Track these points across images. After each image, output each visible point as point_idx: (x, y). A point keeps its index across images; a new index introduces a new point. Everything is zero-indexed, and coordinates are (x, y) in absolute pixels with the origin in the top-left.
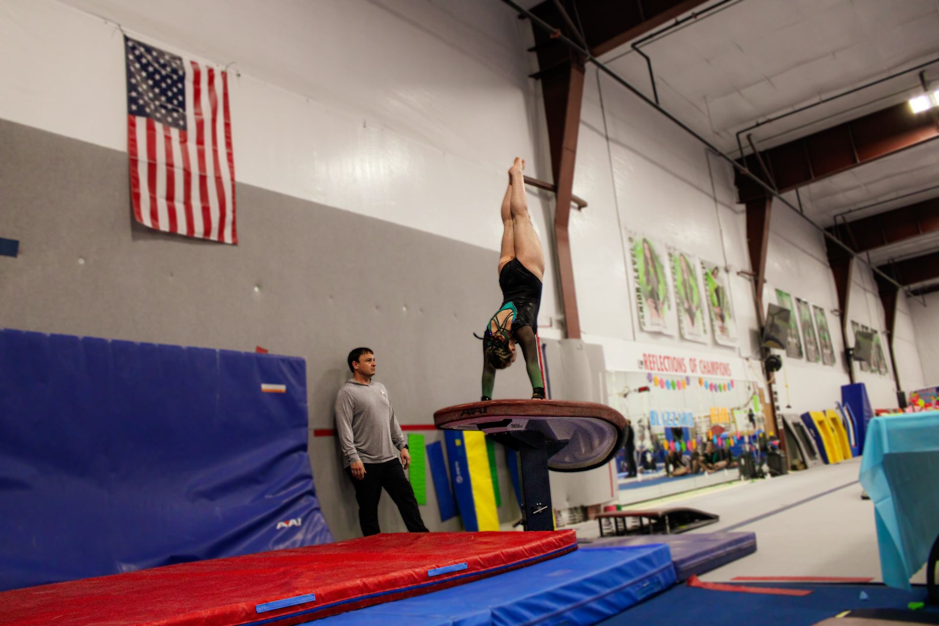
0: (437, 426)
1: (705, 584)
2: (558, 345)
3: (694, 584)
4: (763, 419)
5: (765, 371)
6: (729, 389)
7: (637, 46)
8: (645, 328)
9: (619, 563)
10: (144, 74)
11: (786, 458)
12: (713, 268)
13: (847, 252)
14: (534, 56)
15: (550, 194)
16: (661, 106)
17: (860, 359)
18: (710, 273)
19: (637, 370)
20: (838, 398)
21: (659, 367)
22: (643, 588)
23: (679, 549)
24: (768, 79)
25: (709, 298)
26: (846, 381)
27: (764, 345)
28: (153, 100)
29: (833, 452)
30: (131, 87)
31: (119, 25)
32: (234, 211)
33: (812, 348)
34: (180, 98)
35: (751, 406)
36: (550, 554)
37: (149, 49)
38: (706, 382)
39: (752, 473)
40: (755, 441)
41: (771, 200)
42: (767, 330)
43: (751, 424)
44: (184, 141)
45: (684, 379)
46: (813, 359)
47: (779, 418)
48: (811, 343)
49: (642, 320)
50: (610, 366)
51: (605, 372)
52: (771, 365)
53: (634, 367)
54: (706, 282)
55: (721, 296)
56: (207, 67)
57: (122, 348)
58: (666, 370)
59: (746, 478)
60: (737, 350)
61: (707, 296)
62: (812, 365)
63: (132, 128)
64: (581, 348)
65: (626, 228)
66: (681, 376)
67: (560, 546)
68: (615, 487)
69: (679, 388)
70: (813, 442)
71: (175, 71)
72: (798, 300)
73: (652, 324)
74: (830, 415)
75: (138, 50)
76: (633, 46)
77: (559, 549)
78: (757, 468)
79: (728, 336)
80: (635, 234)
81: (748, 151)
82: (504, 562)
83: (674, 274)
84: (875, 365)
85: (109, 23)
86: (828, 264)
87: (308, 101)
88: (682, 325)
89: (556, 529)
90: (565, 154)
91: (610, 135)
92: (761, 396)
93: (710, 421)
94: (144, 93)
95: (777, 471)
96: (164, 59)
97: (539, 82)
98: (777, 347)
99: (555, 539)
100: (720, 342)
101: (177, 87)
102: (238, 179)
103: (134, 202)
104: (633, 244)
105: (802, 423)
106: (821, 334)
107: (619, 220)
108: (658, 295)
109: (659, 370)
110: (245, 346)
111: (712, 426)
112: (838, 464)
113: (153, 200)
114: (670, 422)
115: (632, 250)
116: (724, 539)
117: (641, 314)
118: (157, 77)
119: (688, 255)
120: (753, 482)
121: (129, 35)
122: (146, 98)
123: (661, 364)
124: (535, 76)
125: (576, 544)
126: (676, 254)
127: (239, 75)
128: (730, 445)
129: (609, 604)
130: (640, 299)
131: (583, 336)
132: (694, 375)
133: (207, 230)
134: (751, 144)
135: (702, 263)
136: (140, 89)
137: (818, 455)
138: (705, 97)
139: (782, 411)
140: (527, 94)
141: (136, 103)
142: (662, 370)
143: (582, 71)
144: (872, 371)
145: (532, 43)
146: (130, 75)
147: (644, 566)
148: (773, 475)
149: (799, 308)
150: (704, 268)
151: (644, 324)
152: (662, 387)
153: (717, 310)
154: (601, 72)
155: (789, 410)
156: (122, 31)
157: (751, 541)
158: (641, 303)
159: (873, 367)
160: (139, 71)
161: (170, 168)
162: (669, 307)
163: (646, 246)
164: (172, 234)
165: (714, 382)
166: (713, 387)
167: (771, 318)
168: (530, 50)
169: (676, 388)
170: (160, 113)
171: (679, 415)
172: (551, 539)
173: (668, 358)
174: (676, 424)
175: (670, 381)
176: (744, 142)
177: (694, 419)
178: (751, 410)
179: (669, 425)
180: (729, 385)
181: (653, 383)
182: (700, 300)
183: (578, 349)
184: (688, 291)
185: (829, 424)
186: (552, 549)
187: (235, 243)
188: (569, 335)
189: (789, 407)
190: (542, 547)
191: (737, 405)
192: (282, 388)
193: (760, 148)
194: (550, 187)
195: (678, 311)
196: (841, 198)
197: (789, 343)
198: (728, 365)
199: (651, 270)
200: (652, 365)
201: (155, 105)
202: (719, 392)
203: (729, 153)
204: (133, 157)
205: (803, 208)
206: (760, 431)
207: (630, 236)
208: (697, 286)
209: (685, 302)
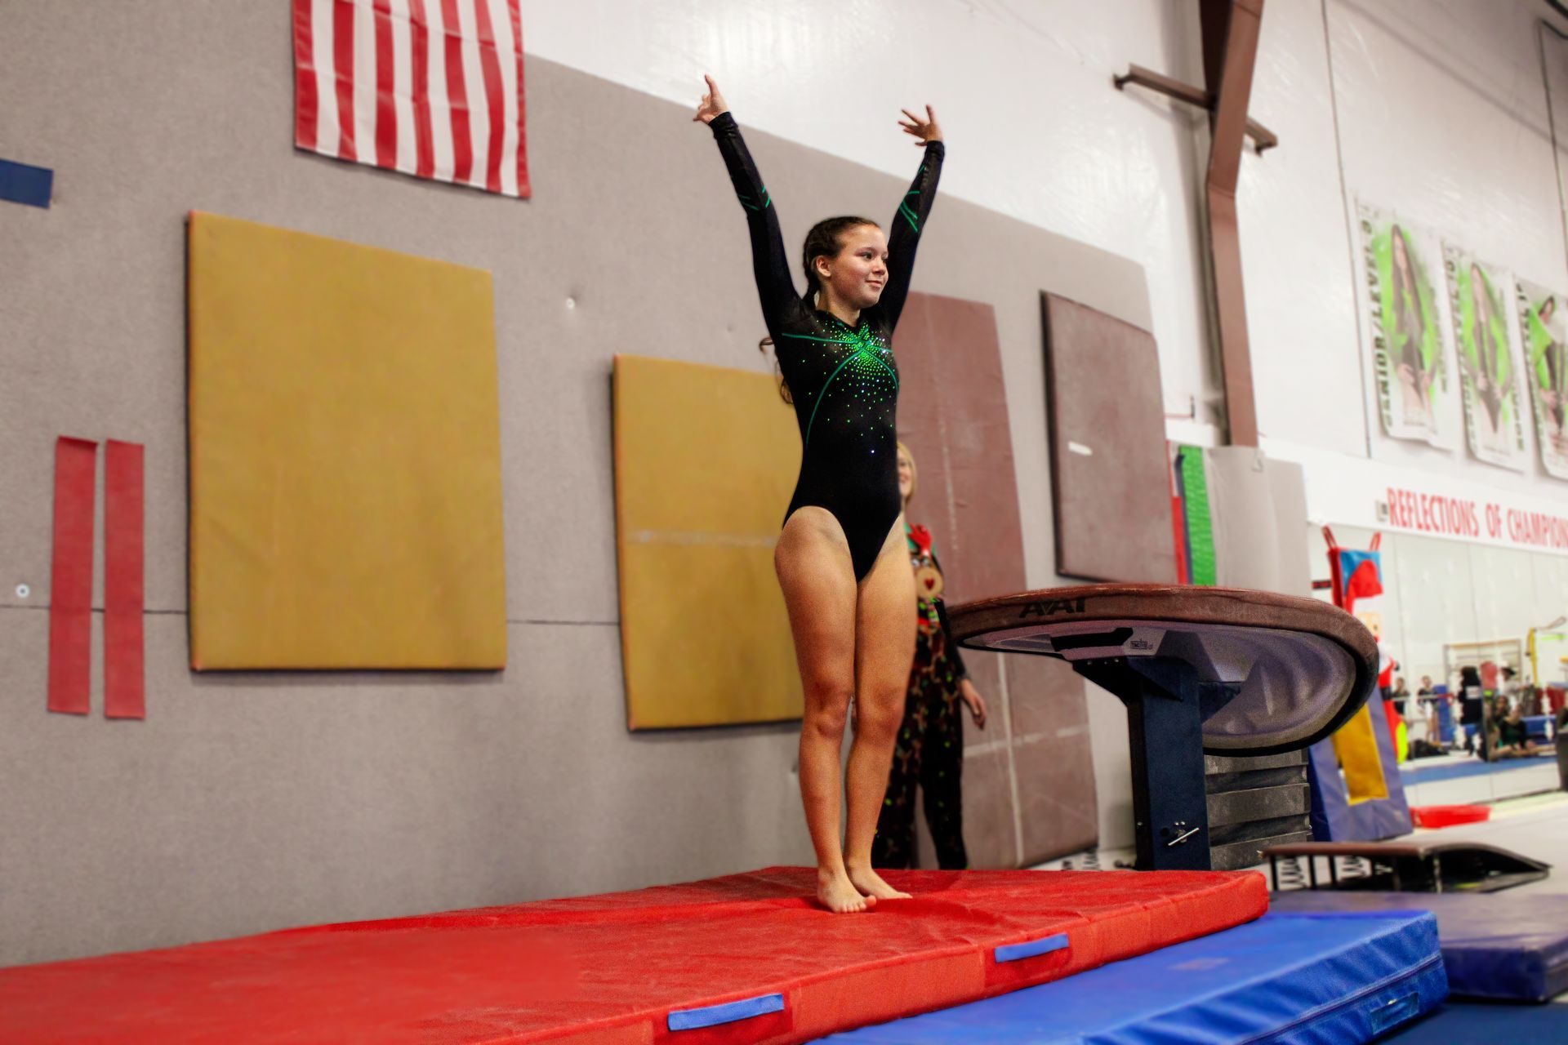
8: (1393, 431)
12: (1542, 299)
15: (1199, 112)
18: (1535, 312)
22: (1386, 1007)
25: (1531, 369)
32: (521, 122)
49: (1385, 412)
54: (1526, 331)
55: (1559, 365)
61: (1527, 364)
64: (1260, 469)
65: (1356, 200)
73: (1408, 422)
80: (1376, 214)
83: (1455, 309)
90: (1238, 21)
100: (1553, 470)
102: (530, 48)
104: (1373, 236)
107: (1342, 180)
108: (1421, 356)
115: (1367, 250)
117: (1384, 397)
119: (1491, 267)
130: (1383, 364)
131: (1263, 442)
133: (463, 166)
135: (1520, 288)
147: (1387, 957)
150: (1522, 298)
151: (1390, 420)
153: (1547, 397)
158: (1384, 373)
161: (384, 16)
162: (1444, 385)
163: (1398, 241)
164: (384, 169)
173: (1440, 500)
182: (1512, 369)
183: (1254, 469)
184: (1487, 349)
188: (1233, 438)
194: (1199, 96)
195: (1464, 394)
199: (1408, 298)
207: (1366, 219)
208: (1506, 339)
209: (1480, 374)
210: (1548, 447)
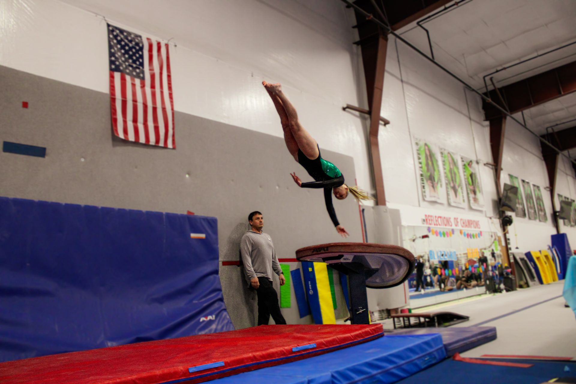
0: (298, 259)
1: (464, 358)
2: (372, 210)
3: (457, 358)
4: (501, 256)
5: (502, 226)
6: (479, 237)
7: (420, 23)
8: (426, 199)
9: (410, 345)
10: (119, 46)
11: (515, 280)
12: (469, 161)
13: (555, 151)
14: (356, 31)
15: (367, 116)
16: (436, 61)
17: (563, 218)
18: (467, 165)
19: (422, 225)
20: (549, 242)
21: (435, 223)
22: (425, 361)
23: (447, 337)
24: (503, 42)
25: (466, 180)
26: (554, 232)
27: (501, 209)
28: (124, 62)
29: (546, 277)
30: (111, 54)
31: (104, 17)
32: (173, 129)
33: (532, 211)
34: (141, 60)
35: (493, 247)
36: (367, 338)
37: (122, 31)
38: (464, 233)
39: (493, 289)
40: (496, 270)
41: (505, 118)
42: (503, 200)
43: (493, 259)
44: (143, 86)
45: (451, 230)
46: (533, 218)
47: (511, 255)
48: (531, 208)
49: (424, 194)
50: (404, 222)
51: (401, 226)
52: (506, 222)
53: (419, 223)
54: (465, 170)
55: (474, 178)
56: (157, 41)
57: (107, 212)
58: (440, 225)
59: (490, 292)
60: (484, 213)
61: (465, 179)
62: (532, 222)
63: (112, 79)
64: (386, 212)
65: (414, 137)
66: (449, 229)
67: (373, 334)
68: (408, 297)
69: (448, 236)
70: (533, 270)
71: (137, 44)
72: (523, 181)
73: (431, 196)
74: (544, 253)
75: (116, 32)
76: (418, 23)
77: (373, 335)
78: (497, 286)
79: (478, 204)
80: (420, 140)
81: (491, 88)
82: (338, 343)
83: (444, 165)
84: (573, 222)
85: (98, 16)
86: (542, 158)
87: (217, 61)
88: (449, 197)
89: (371, 323)
90: (376, 91)
91: (404, 79)
92: (500, 241)
93: (467, 256)
94: (119, 58)
95: (510, 288)
96: (131, 37)
97: (360, 47)
98: (509, 211)
99: (370, 330)
100: (473, 207)
101: (139, 54)
102: (176, 109)
103: (113, 124)
104: (419, 146)
105: (526, 258)
106: (538, 202)
107: (409, 132)
108: (434, 178)
109: (435, 225)
110: (181, 210)
111: (468, 259)
112: (549, 284)
113: (125, 122)
114: (442, 257)
115: (418, 150)
116: (476, 331)
117: (423, 190)
118: (127, 48)
119: (453, 153)
120: (494, 295)
121: (110, 23)
122: (120, 61)
123: (436, 221)
124: (357, 43)
125: (383, 333)
126: (446, 153)
127: (176, 46)
128: (480, 272)
129: (404, 370)
130: (423, 181)
131: (387, 204)
132: (457, 228)
133: (158, 140)
134: (493, 84)
135: (462, 158)
136: (117, 56)
137: (536, 279)
138: (463, 54)
139: (513, 250)
140: (352, 54)
141: (115, 64)
142: (437, 225)
143: (386, 39)
144: (572, 226)
145: (355, 23)
146: (110, 47)
147: (425, 347)
148: (507, 291)
149: (523, 186)
150: (463, 161)
151: (425, 196)
152: (437, 235)
153: (472, 188)
154: (398, 40)
155: (517, 250)
156: (106, 20)
157: (494, 332)
158: (423, 183)
159: (572, 223)
160: (116, 45)
161: (135, 103)
162: (441, 186)
163: (426, 148)
164: (136, 143)
165: (469, 232)
166: (469, 236)
167: (505, 192)
168: (354, 27)
169: (446, 236)
170: (129, 69)
171: (448, 253)
172: (367, 329)
173: (440, 217)
174: (446, 259)
175: (442, 232)
176: (489, 82)
177: (457, 255)
178: (493, 250)
179: (442, 259)
180: (479, 234)
181: (431, 233)
182: (461, 181)
183: (385, 212)
184: (453, 175)
185: (543, 259)
186: (368, 335)
187: (174, 148)
188: (379, 203)
189: (517, 248)
190: (362, 334)
191: (484, 247)
192: (203, 236)
193: (499, 85)
194: (367, 112)
195: (447, 188)
196: (551, 117)
197: (517, 208)
198: (478, 221)
199: (430, 163)
200: (431, 222)
201: (125, 65)
202: (473, 239)
203: (478, 90)
204: (113, 97)
205: (527, 124)
206: (498, 263)
207: (417, 142)
208: (459, 172)
209: (451, 182)
210: (472, 201)
